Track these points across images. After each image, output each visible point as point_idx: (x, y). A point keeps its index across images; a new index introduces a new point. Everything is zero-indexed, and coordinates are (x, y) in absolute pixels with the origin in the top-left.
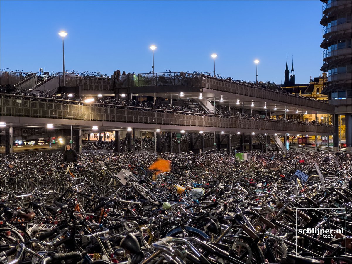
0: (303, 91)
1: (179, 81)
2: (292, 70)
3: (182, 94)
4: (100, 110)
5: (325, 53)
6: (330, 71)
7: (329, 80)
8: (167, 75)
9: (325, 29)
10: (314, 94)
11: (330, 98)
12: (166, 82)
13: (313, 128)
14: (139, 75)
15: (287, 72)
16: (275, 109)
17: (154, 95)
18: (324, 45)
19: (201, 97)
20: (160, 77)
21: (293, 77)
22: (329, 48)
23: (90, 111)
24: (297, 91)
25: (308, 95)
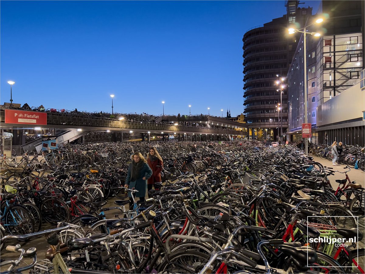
0: (234, 119)
1: (200, 117)
2: (230, 112)
3: (201, 122)
4: (178, 128)
5: (245, 107)
6: (246, 113)
7: (246, 116)
8: (196, 116)
9: (245, 99)
10: (238, 121)
11: (246, 122)
12: (196, 118)
13: (242, 133)
14: (187, 116)
15: (228, 113)
16: (229, 126)
17: (191, 122)
18: (244, 104)
19: (206, 123)
20: (194, 116)
21: (230, 115)
22: (246, 105)
23: (176, 128)
24: (232, 119)
25: (236, 121)
